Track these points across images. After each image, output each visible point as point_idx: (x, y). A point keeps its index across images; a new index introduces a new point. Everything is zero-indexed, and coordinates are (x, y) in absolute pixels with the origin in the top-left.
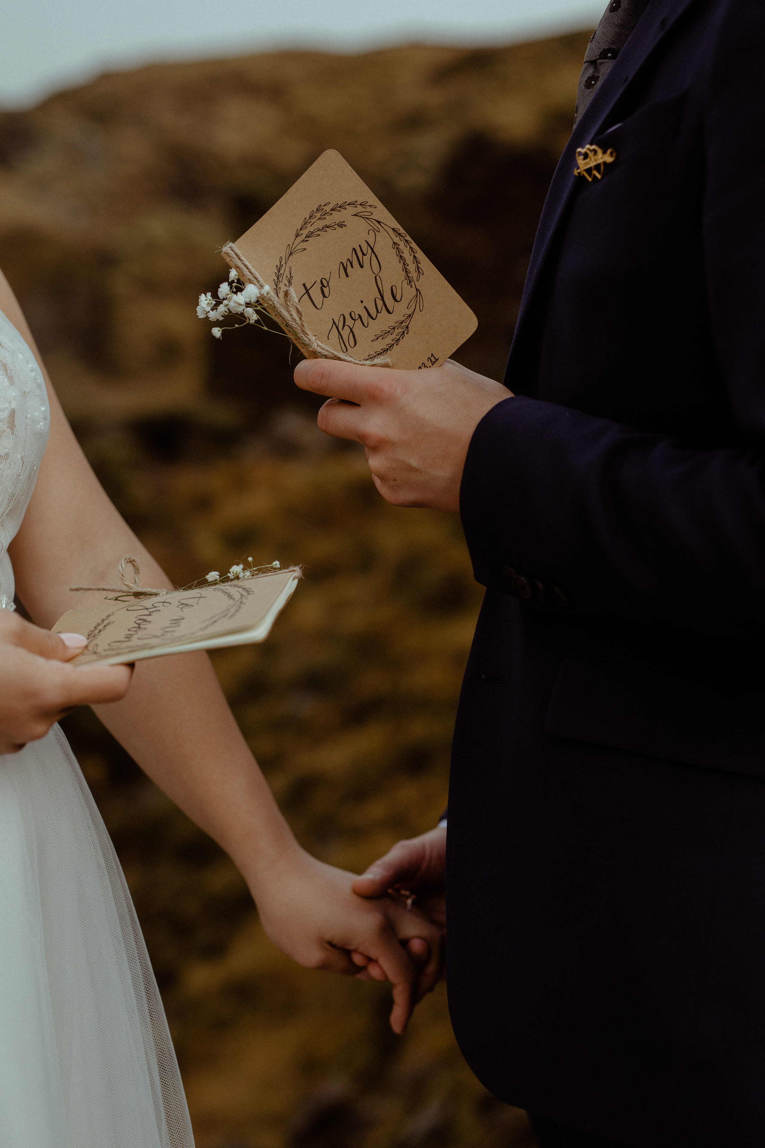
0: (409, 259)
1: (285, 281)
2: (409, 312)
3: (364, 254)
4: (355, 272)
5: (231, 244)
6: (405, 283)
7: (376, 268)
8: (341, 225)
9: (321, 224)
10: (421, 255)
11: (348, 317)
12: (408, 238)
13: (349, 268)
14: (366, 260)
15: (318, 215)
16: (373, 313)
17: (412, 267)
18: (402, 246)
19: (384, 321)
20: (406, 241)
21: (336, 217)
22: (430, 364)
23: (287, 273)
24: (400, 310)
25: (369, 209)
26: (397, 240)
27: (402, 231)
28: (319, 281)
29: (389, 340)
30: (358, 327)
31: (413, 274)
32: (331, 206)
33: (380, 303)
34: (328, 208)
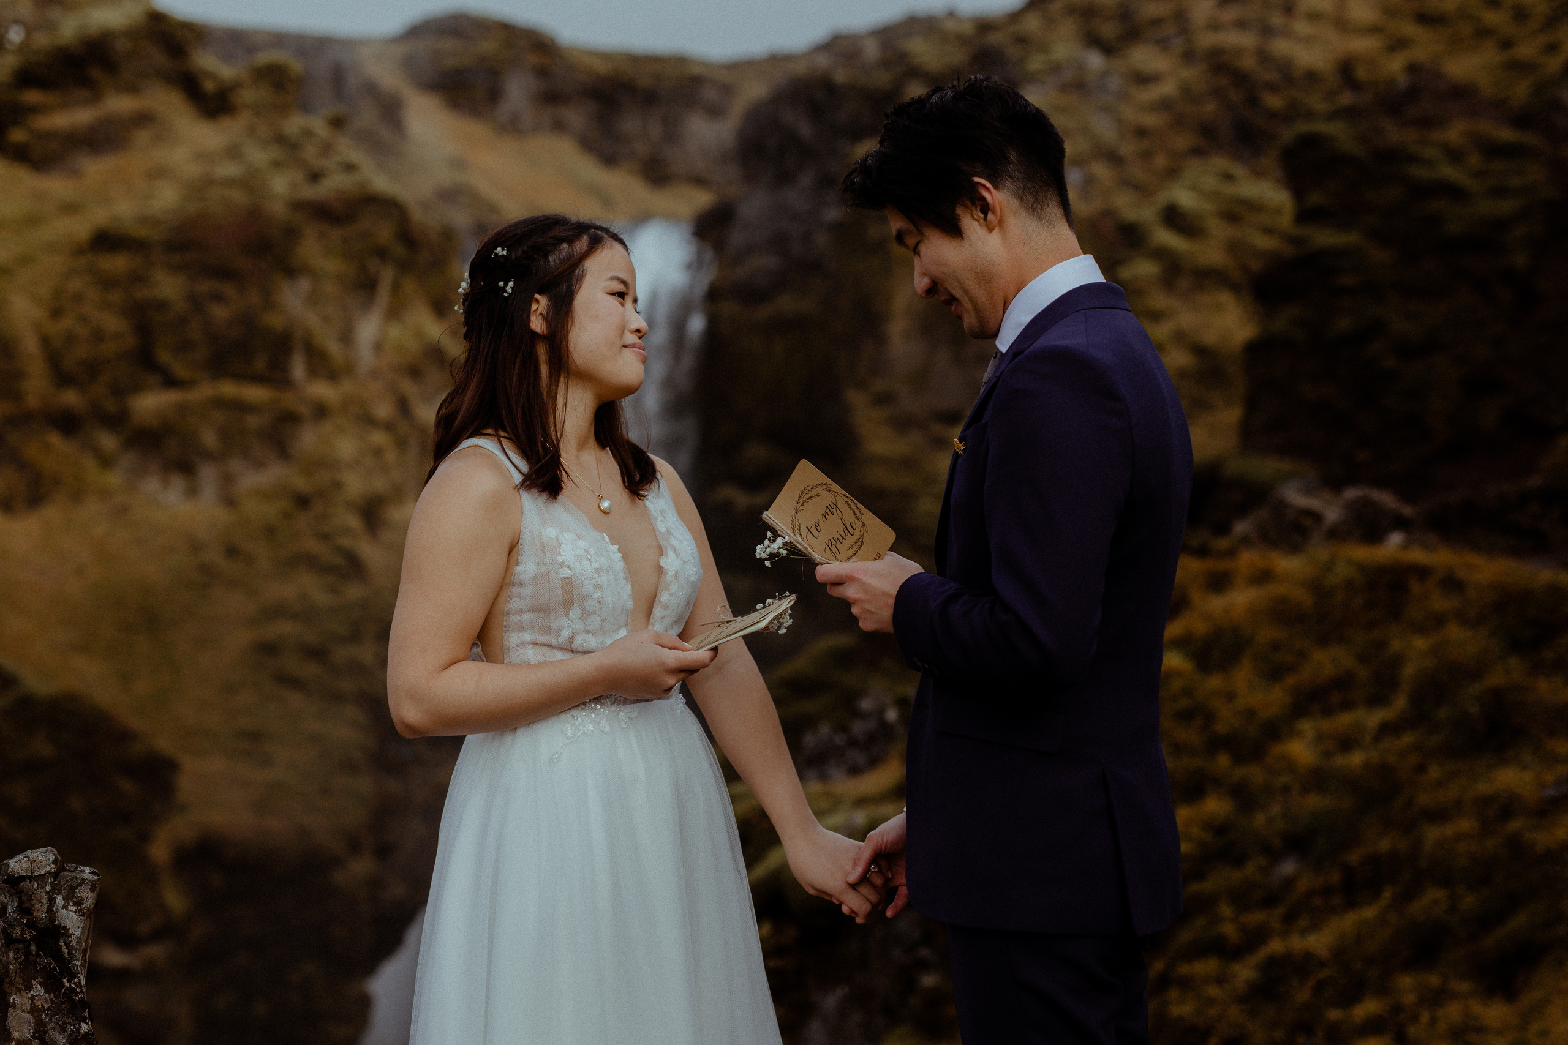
0: (855, 508)
1: (797, 527)
2: (861, 534)
3: (832, 508)
4: (830, 517)
5: (766, 512)
6: (856, 520)
7: (840, 515)
8: (818, 496)
9: (808, 496)
10: (859, 505)
11: (832, 540)
12: (852, 498)
13: (827, 516)
14: (834, 510)
15: (805, 492)
16: (844, 536)
17: (857, 512)
18: (850, 503)
19: (850, 540)
20: (851, 500)
21: (814, 492)
22: (877, 558)
23: (797, 523)
24: (857, 534)
25: (829, 486)
26: (846, 499)
27: (848, 495)
28: (814, 525)
29: (855, 548)
30: (839, 545)
31: (859, 515)
32: (810, 487)
33: (846, 531)
34: (809, 488)
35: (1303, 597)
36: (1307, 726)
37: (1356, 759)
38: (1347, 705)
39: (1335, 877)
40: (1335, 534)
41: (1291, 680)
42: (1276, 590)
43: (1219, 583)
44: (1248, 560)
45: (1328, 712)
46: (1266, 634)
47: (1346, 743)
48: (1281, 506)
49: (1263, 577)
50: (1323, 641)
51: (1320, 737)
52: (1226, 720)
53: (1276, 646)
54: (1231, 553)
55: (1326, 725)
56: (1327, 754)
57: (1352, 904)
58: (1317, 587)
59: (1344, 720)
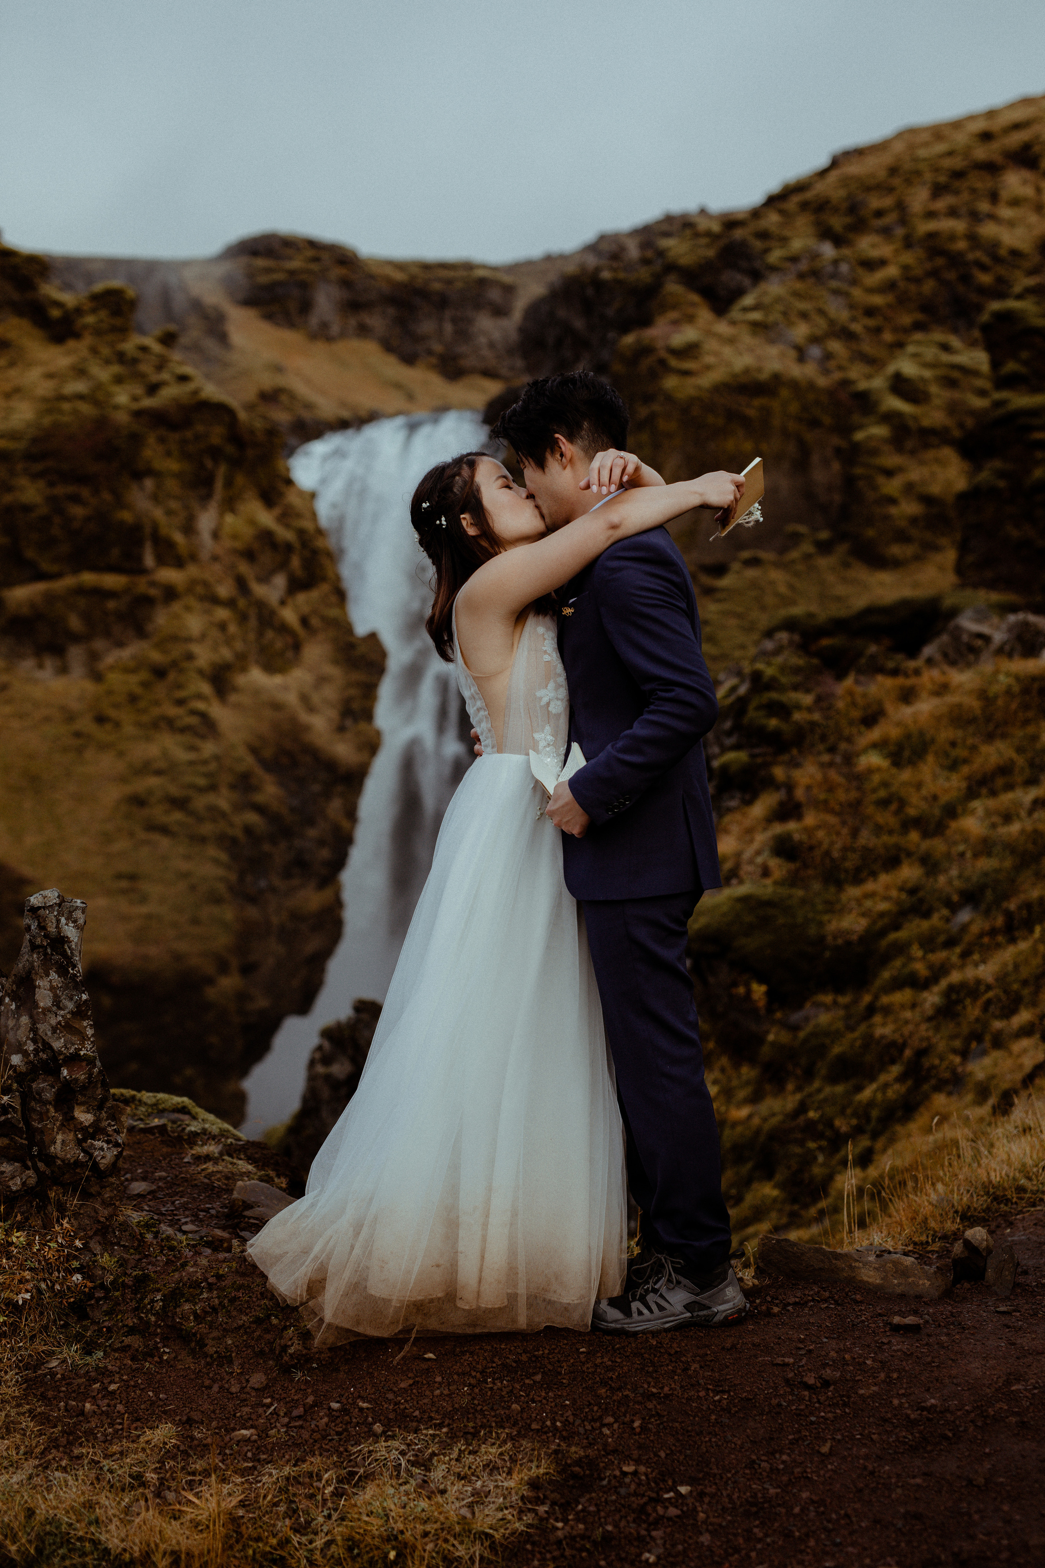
35: (974, 704)
36: (978, 805)
37: (1015, 828)
38: (1010, 787)
39: (1000, 921)
40: (1000, 651)
41: (965, 770)
42: (951, 699)
43: (907, 696)
44: (931, 676)
45: (993, 793)
46: (946, 734)
47: (1007, 818)
48: (959, 629)
49: (942, 689)
50: (990, 737)
51: (988, 813)
52: (916, 806)
53: (953, 744)
54: (917, 672)
55: (991, 803)
56: (994, 826)
57: (1013, 940)
58: (983, 695)
59: (1007, 798)
